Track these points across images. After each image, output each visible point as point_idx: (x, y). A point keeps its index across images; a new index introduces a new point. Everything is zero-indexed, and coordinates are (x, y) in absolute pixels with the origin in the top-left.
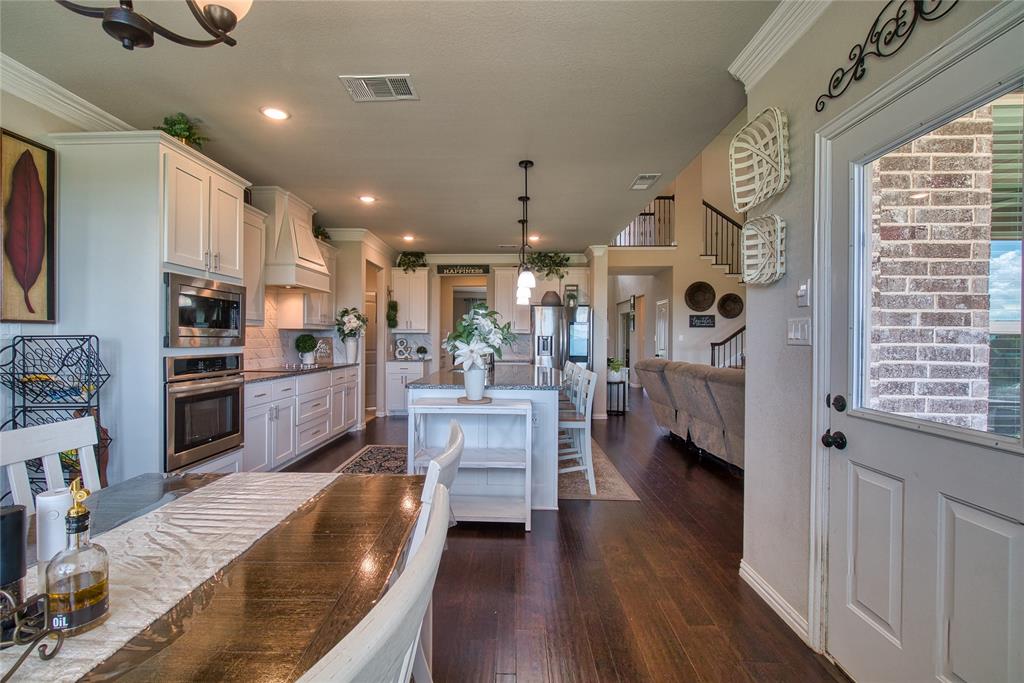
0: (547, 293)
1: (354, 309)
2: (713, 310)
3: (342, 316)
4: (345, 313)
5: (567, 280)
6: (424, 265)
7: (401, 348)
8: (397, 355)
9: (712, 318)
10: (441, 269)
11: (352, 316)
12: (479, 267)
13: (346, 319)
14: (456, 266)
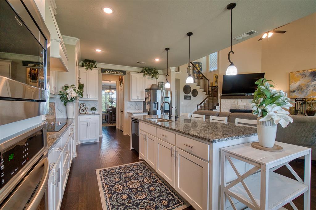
0: (153, 84)
1: (73, 85)
2: (190, 94)
3: (66, 89)
4: (67, 87)
5: (158, 80)
6: (96, 67)
7: (83, 108)
8: (81, 112)
9: (190, 96)
10: (103, 70)
11: (72, 90)
12: (121, 71)
13: (68, 91)
14: (111, 70)
